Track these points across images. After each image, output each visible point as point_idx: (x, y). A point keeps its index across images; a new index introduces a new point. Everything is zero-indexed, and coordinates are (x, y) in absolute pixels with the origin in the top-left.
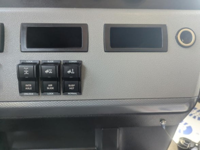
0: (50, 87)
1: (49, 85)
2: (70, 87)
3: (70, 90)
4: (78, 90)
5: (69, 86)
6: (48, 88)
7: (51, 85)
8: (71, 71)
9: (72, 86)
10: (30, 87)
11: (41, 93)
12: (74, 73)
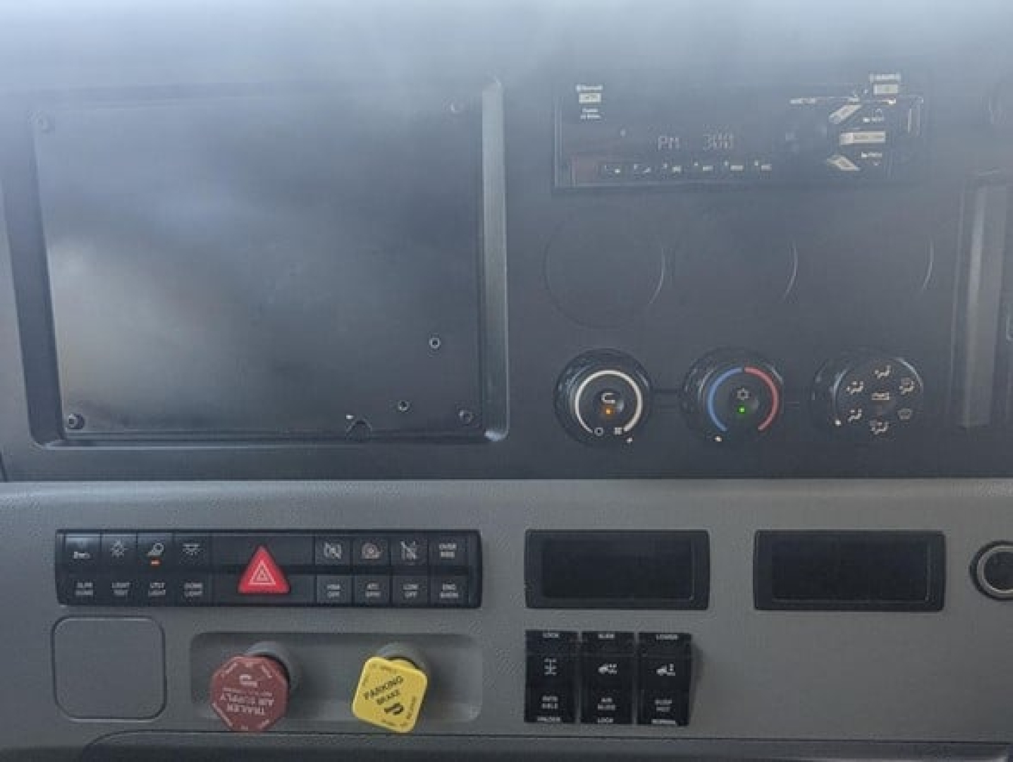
0: (605, 704)
1: (604, 700)
2: (659, 706)
3: (659, 712)
4: (681, 715)
5: (657, 702)
6: (600, 707)
7: (610, 700)
8: (668, 670)
9: (664, 705)
10: (553, 703)
11: (578, 720)
12: (674, 674)
